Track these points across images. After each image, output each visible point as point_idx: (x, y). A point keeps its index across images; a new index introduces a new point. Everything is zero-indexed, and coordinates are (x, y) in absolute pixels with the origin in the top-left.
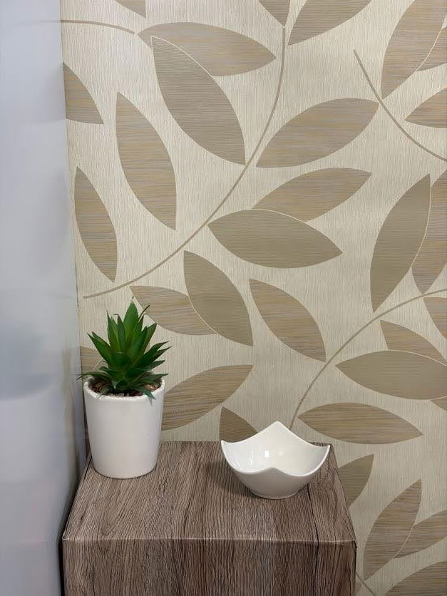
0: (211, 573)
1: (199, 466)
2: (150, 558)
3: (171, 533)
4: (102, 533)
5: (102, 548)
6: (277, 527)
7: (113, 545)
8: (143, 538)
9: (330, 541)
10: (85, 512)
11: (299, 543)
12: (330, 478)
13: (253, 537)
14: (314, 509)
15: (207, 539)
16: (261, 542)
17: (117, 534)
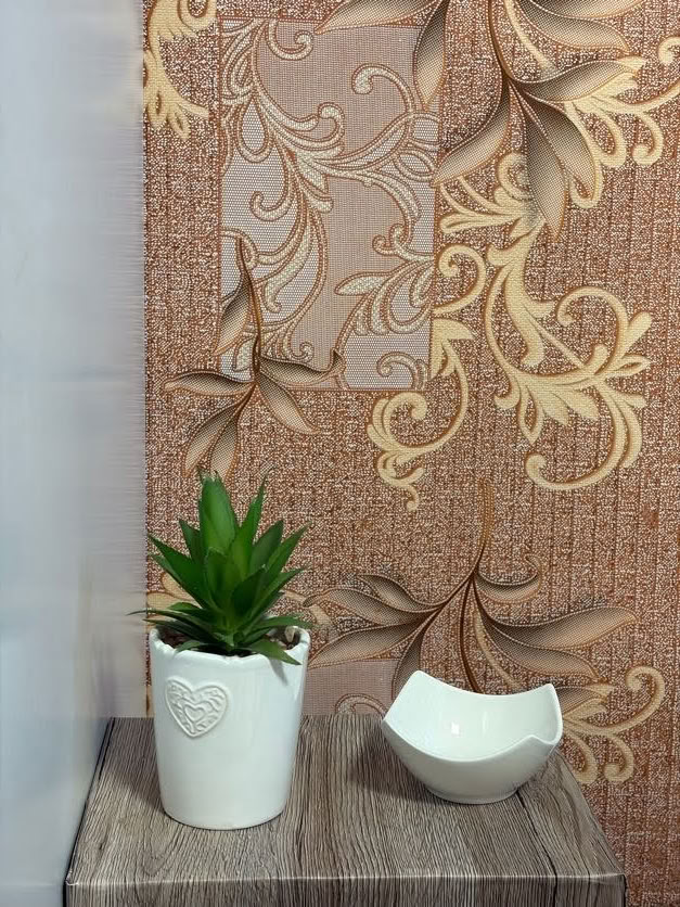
3: (276, 869)
4: (143, 870)
5: (144, 901)
6: (474, 855)
7: (166, 894)
8: (223, 878)
9: (578, 877)
10: (106, 837)
11: (519, 881)
12: (552, 770)
13: (434, 873)
14: (537, 824)
15: (346, 877)
16: (448, 880)
17: (172, 873)
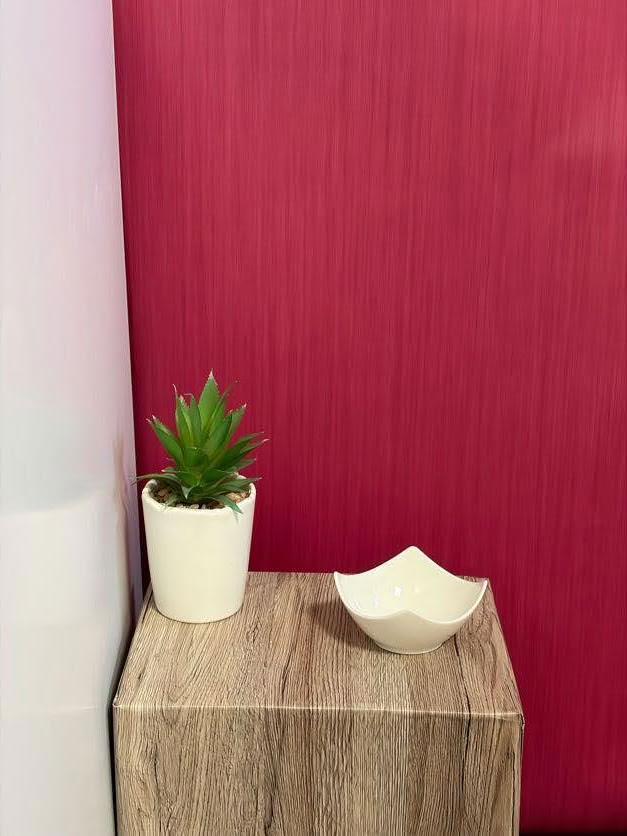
0: (320, 756)
1: (303, 607)
2: (235, 734)
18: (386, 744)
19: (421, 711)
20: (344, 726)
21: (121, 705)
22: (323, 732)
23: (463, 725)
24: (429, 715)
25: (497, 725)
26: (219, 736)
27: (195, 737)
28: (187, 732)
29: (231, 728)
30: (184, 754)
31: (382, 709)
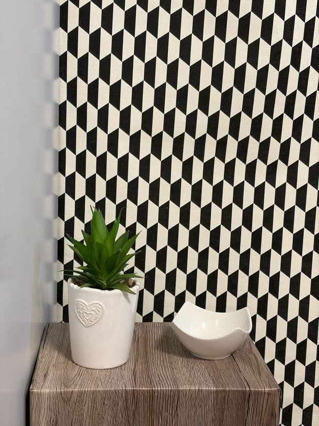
0: (159, 420)
1: (138, 340)
2: (107, 407)
3: (125, 385)
4: (65, 385)
5: (65, 398)
7: (75, 395)
9: (259, 390)
10: (47, 372)
11: (236, 391)
13: (195, 387)
15: (156, 389)
16: (202, 390)
17: (78, 386)
18: (199, 411)
19: (220, 389)
20: (174, 399)
21: (35, 390)
22: (161, 404)
23: (246, 397)
24: (225, 391)
25: (266, 396)
26: (96, 410)
27: (82, 410)
28: (76, 406)
29: (104, 403)
30: (74, 422)
31: (197, 388)
